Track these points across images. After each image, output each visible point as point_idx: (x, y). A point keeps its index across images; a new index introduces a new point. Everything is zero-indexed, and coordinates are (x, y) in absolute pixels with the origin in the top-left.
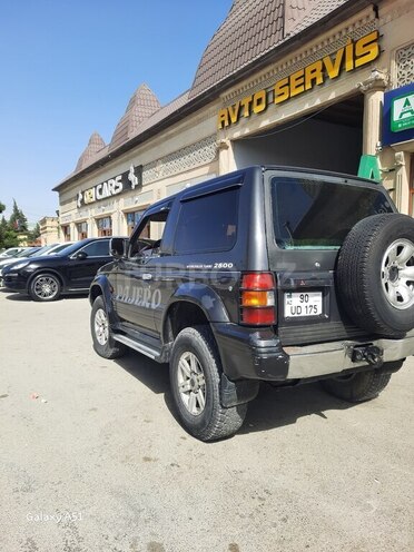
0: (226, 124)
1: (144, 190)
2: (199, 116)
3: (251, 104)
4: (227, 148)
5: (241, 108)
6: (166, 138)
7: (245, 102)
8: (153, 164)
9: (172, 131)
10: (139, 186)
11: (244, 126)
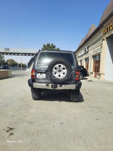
0: (104, 33)
1: (89, 52)
2: (100, 32)
3: (110, 27)
4: (104, 40)
5: (108, 28)
6: (93, 39)
7: (108, 27)
8: (90, 46)
9: (94, 36)
10: (88, 52)
11: (108, 33)
